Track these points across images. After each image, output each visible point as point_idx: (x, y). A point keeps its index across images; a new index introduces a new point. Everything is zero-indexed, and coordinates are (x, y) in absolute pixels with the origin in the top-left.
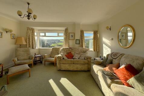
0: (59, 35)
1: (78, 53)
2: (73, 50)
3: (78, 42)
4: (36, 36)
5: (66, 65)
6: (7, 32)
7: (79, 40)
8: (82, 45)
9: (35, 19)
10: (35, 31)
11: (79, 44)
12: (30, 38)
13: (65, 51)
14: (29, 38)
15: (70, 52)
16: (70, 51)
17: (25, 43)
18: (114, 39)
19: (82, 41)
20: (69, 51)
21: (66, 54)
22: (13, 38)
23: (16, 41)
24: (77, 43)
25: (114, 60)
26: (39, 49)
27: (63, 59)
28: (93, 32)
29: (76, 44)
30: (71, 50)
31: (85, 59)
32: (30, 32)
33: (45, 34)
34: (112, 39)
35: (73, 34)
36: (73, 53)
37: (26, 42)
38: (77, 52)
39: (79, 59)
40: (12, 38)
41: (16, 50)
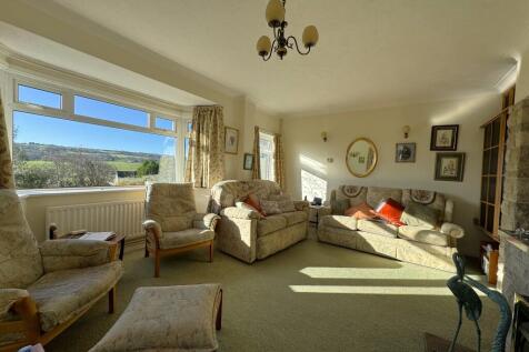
2: (252, 188)
3: (249, 162)
7: (253, 156)
11: (252, 169)
13: (235, 193)
15: (248, 197)
16: (246, 194)
18: (335, 161)
25: (352, 199)
28: (272, 137)
29: (244, 169)
30: (249, 189)
34: (331, 160)
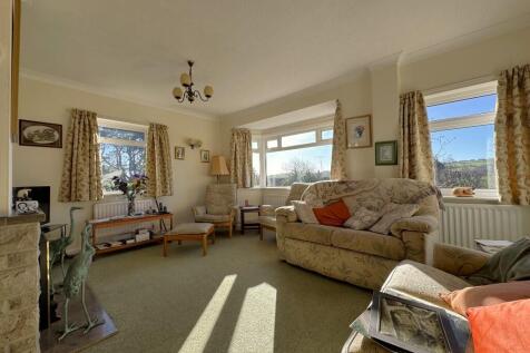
0: (324, 138)
1: (375, 204)
2: (352, 189)
3: (387, 153)
4: (256, 151)
5: (299, 243)
6: (192, 146)
7: (394, 143)
8: (412, 166)
9: (208, 96)
10: (253, 137)
11: (396, 163)
12: (238, 157)
13: (321, 193)
14: (235, 159)
15: (341, 200)
16: (338, 196)
17: (227, 173)
19: (411, 146)
20: (335, 196)
21: (320, 205)
22: (206, 159)
23: (211, 167)
24: (382, 160)
26: (263, 190)
27: (299, 221)
29: (377, 164)
30: (346, 190)
31: (390, 234)
32: (239, 141)
33: (280, 143)
35: (363, 123)
36: (350, 203)
37: (229, 169)
38: (370, 202)
39: (366, 229)
40: (203, 159)
41: (208, 189)
